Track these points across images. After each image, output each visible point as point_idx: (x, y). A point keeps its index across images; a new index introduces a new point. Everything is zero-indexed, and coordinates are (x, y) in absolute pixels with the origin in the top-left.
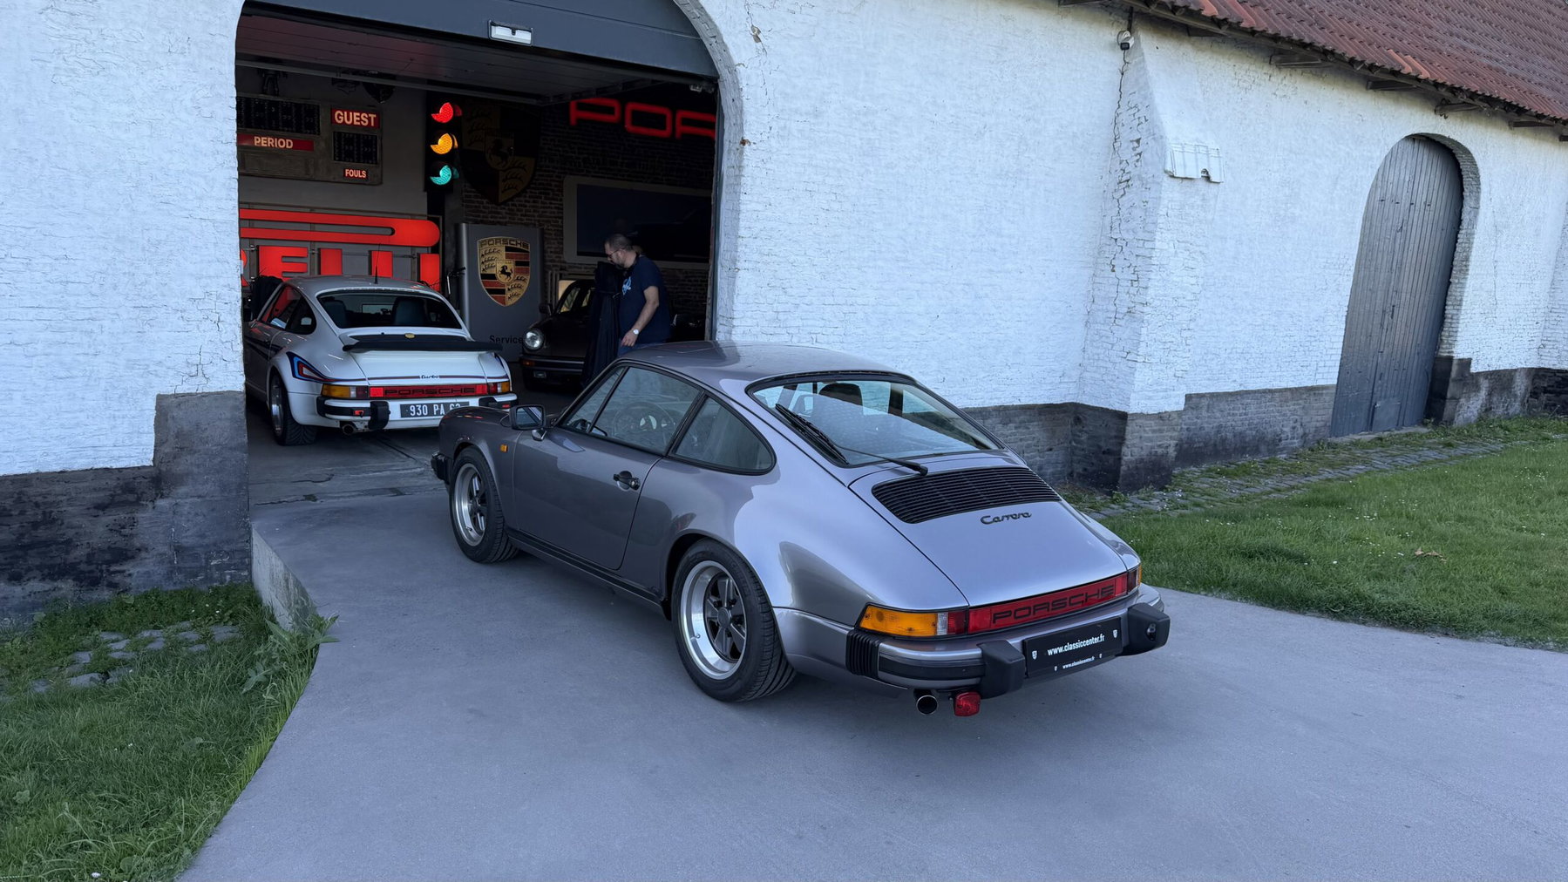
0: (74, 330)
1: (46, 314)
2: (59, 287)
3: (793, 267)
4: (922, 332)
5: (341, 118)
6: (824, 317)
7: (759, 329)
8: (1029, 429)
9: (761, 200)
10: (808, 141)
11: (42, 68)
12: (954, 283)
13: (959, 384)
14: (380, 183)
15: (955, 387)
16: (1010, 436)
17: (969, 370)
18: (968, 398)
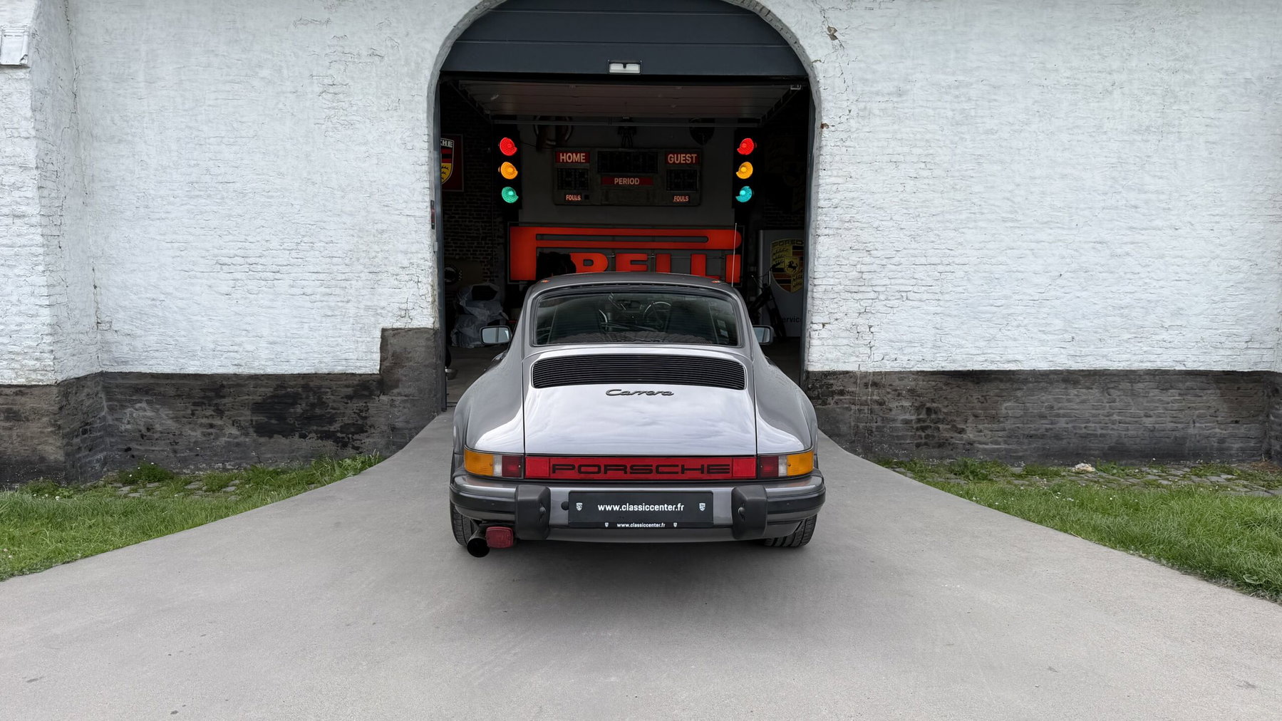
1: (321, 276)
2: (328, 260)
3: (878, 232)
4: (1039, 291)
5: (672, 159)
6: (916, 276)
7: (841, 287)
8: (1201, 396)
9: (841, 173)
10: (891, 118)
11: (319, 128)
12: (1080, 242)
13: (1094, 344)
14: (699, 205)
15: (1088, 347)
16: (1173, 403)
17: (1107, 331)
18: (1107, 360)
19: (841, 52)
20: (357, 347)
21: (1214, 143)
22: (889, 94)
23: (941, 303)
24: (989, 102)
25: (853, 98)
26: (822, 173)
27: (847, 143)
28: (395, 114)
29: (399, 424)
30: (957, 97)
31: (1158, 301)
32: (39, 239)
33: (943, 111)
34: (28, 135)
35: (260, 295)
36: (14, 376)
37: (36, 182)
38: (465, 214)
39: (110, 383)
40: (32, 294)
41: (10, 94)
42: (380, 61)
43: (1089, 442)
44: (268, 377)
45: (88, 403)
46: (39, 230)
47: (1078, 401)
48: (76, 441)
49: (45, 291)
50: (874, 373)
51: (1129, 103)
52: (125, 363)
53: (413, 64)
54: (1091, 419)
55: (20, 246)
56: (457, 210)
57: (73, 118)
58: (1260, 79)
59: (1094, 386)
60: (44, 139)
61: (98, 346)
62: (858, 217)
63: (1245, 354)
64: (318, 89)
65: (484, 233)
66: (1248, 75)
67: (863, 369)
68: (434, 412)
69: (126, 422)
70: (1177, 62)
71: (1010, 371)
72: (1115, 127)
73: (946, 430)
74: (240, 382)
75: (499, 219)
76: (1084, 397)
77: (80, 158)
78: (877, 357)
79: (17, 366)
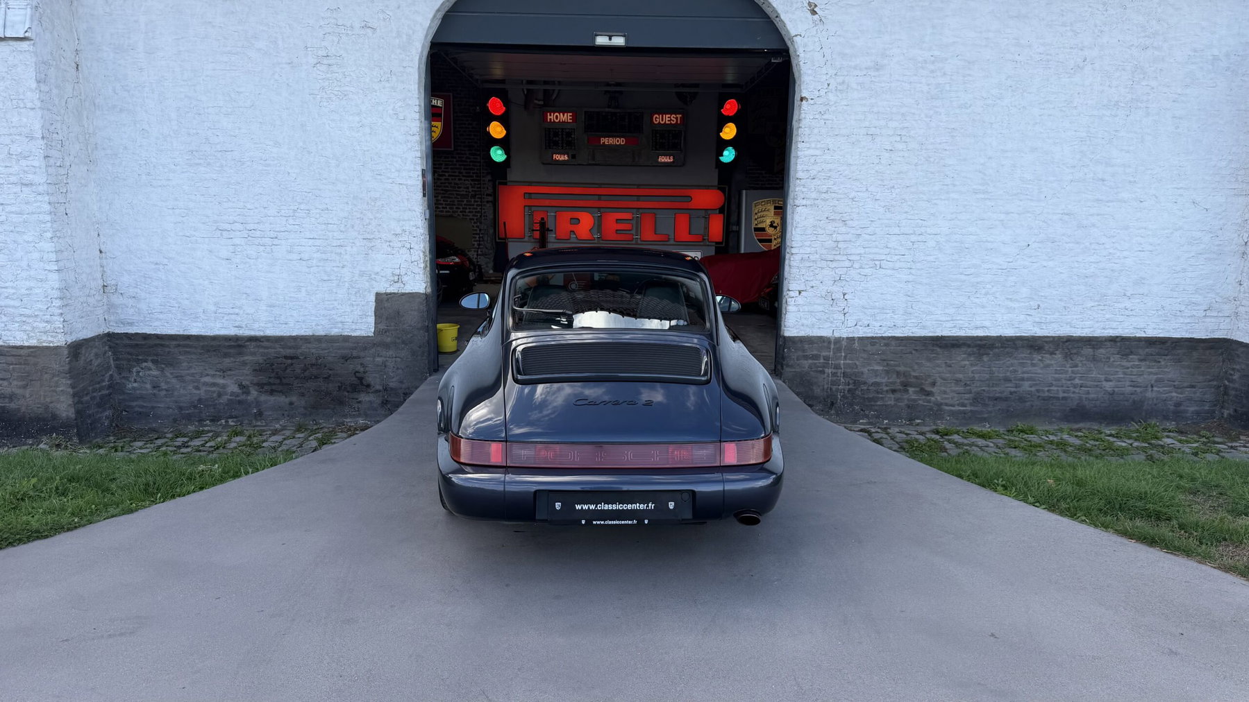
0: (332, 252)
1: (318, 242)
2: (324, 226)
3: (854, 203)
4: (1008, 260)
5: (658, 120)
6: (890, 245)
7: (818, 256)
8: (1159, 362)
9: (818, 146)
10: (868, 92)
11: (314, 98)
12: (1048, 213)
13: (1059, 312)
14: (683, 165)
15: (1053, 314)
16: (1132, 368)
17: (1071, 299)
18: (1071, 327)
19: (821, 27)
20: (352, 311)
21: (1180, 118)
22: (866, 68)
23: (913, 271)
24: (964, 77)
25: (832, 72)
26: (800, 145)
27: (824, 117)
28: (387, 85)
29: (392, 385)
30: (932, 71)
31: (1122, 271)
32: (47, 207)
33: (919, 85)
34: (34, 106)
35: (260, 260)
36: (25, 337)
37: (42, 152)
38: (454, 172)
39: (117, 344)
40: (41, 259)
41: (15, 66)
42: (373, 33)
43: (1052, 404)
44: (268, 339)
45: (96, 363)
46: (47, 198)
47: (1042, 365)
48: (86, 398)
49: (53, 257)
50: (847, 338)
51: (1099, 78)
52: (131, 324)
53: (404, 36)
54: (1054, 383)
55: (28, 214)
56: (447, 168)
57: (76, 87)
58: (1227, 55)
59: (1057, 352)
60: (48, 110)
61: (105, 307)
62: (835, 188)
63: (1204, 322)
64: (313, 61)
65: (472, 191)
66: (1216, 52)
67: (837, 335)
68: (427, 373)
69: (133, 380)
70: (1147, 38)
71: (977, 336)
72: (1085, 102)
73: (915, 392)
74: (239, 342)
75: (489, 177)
76: (1048, 362)
77: (84, 126)
78: (851, 323)
79: (29, 328)
